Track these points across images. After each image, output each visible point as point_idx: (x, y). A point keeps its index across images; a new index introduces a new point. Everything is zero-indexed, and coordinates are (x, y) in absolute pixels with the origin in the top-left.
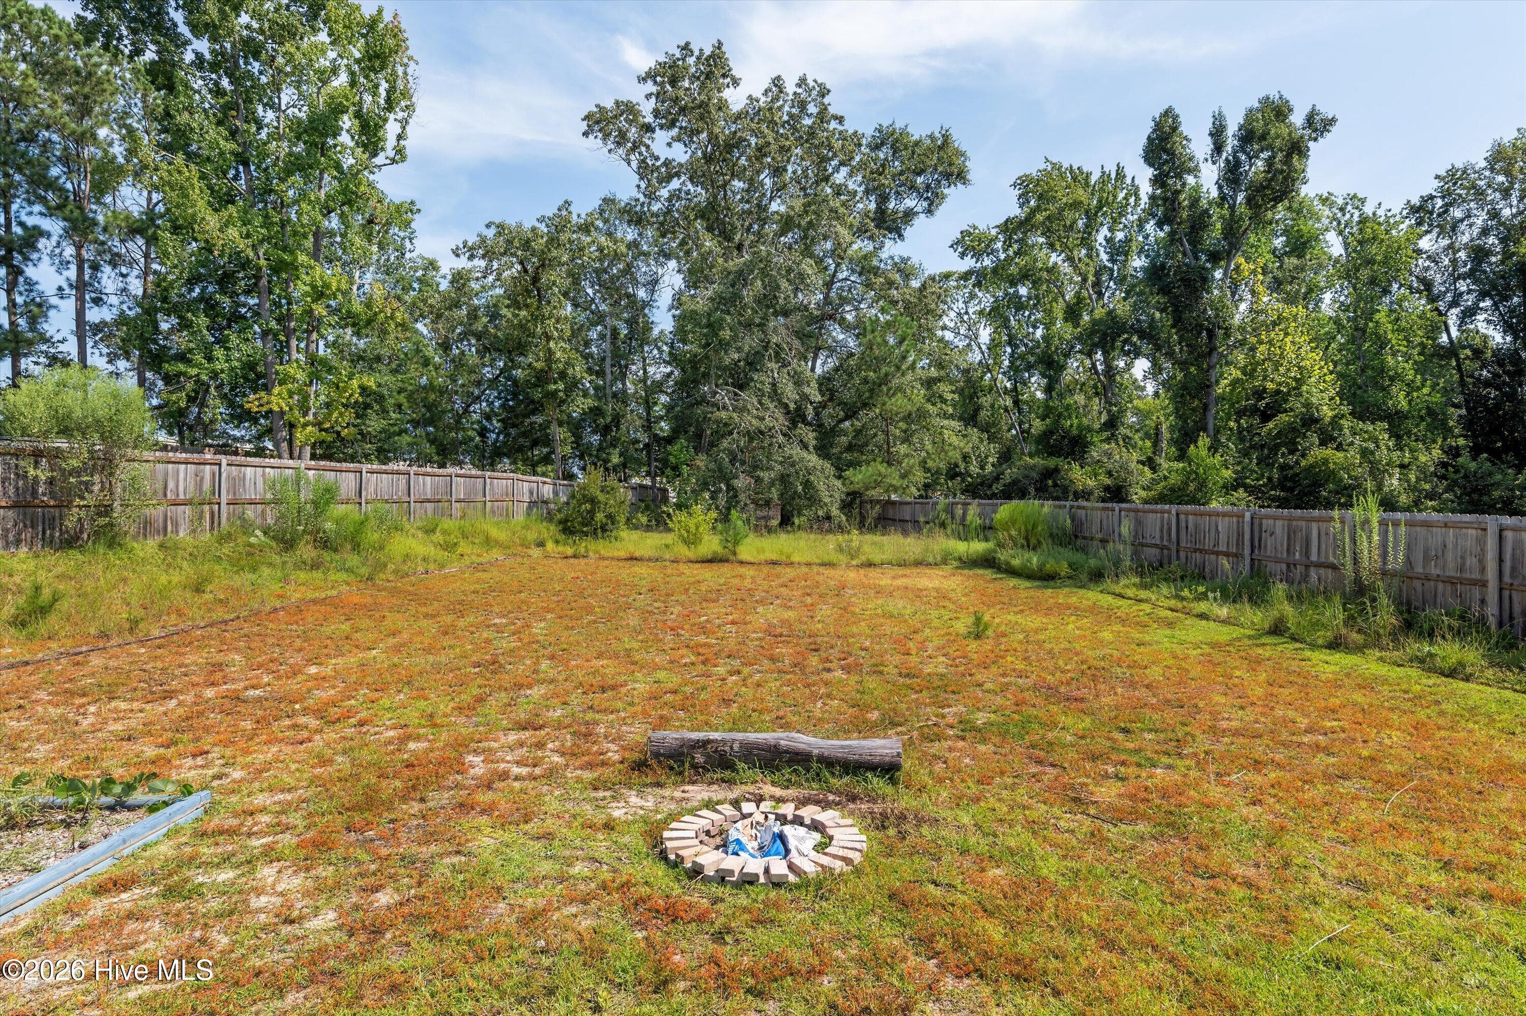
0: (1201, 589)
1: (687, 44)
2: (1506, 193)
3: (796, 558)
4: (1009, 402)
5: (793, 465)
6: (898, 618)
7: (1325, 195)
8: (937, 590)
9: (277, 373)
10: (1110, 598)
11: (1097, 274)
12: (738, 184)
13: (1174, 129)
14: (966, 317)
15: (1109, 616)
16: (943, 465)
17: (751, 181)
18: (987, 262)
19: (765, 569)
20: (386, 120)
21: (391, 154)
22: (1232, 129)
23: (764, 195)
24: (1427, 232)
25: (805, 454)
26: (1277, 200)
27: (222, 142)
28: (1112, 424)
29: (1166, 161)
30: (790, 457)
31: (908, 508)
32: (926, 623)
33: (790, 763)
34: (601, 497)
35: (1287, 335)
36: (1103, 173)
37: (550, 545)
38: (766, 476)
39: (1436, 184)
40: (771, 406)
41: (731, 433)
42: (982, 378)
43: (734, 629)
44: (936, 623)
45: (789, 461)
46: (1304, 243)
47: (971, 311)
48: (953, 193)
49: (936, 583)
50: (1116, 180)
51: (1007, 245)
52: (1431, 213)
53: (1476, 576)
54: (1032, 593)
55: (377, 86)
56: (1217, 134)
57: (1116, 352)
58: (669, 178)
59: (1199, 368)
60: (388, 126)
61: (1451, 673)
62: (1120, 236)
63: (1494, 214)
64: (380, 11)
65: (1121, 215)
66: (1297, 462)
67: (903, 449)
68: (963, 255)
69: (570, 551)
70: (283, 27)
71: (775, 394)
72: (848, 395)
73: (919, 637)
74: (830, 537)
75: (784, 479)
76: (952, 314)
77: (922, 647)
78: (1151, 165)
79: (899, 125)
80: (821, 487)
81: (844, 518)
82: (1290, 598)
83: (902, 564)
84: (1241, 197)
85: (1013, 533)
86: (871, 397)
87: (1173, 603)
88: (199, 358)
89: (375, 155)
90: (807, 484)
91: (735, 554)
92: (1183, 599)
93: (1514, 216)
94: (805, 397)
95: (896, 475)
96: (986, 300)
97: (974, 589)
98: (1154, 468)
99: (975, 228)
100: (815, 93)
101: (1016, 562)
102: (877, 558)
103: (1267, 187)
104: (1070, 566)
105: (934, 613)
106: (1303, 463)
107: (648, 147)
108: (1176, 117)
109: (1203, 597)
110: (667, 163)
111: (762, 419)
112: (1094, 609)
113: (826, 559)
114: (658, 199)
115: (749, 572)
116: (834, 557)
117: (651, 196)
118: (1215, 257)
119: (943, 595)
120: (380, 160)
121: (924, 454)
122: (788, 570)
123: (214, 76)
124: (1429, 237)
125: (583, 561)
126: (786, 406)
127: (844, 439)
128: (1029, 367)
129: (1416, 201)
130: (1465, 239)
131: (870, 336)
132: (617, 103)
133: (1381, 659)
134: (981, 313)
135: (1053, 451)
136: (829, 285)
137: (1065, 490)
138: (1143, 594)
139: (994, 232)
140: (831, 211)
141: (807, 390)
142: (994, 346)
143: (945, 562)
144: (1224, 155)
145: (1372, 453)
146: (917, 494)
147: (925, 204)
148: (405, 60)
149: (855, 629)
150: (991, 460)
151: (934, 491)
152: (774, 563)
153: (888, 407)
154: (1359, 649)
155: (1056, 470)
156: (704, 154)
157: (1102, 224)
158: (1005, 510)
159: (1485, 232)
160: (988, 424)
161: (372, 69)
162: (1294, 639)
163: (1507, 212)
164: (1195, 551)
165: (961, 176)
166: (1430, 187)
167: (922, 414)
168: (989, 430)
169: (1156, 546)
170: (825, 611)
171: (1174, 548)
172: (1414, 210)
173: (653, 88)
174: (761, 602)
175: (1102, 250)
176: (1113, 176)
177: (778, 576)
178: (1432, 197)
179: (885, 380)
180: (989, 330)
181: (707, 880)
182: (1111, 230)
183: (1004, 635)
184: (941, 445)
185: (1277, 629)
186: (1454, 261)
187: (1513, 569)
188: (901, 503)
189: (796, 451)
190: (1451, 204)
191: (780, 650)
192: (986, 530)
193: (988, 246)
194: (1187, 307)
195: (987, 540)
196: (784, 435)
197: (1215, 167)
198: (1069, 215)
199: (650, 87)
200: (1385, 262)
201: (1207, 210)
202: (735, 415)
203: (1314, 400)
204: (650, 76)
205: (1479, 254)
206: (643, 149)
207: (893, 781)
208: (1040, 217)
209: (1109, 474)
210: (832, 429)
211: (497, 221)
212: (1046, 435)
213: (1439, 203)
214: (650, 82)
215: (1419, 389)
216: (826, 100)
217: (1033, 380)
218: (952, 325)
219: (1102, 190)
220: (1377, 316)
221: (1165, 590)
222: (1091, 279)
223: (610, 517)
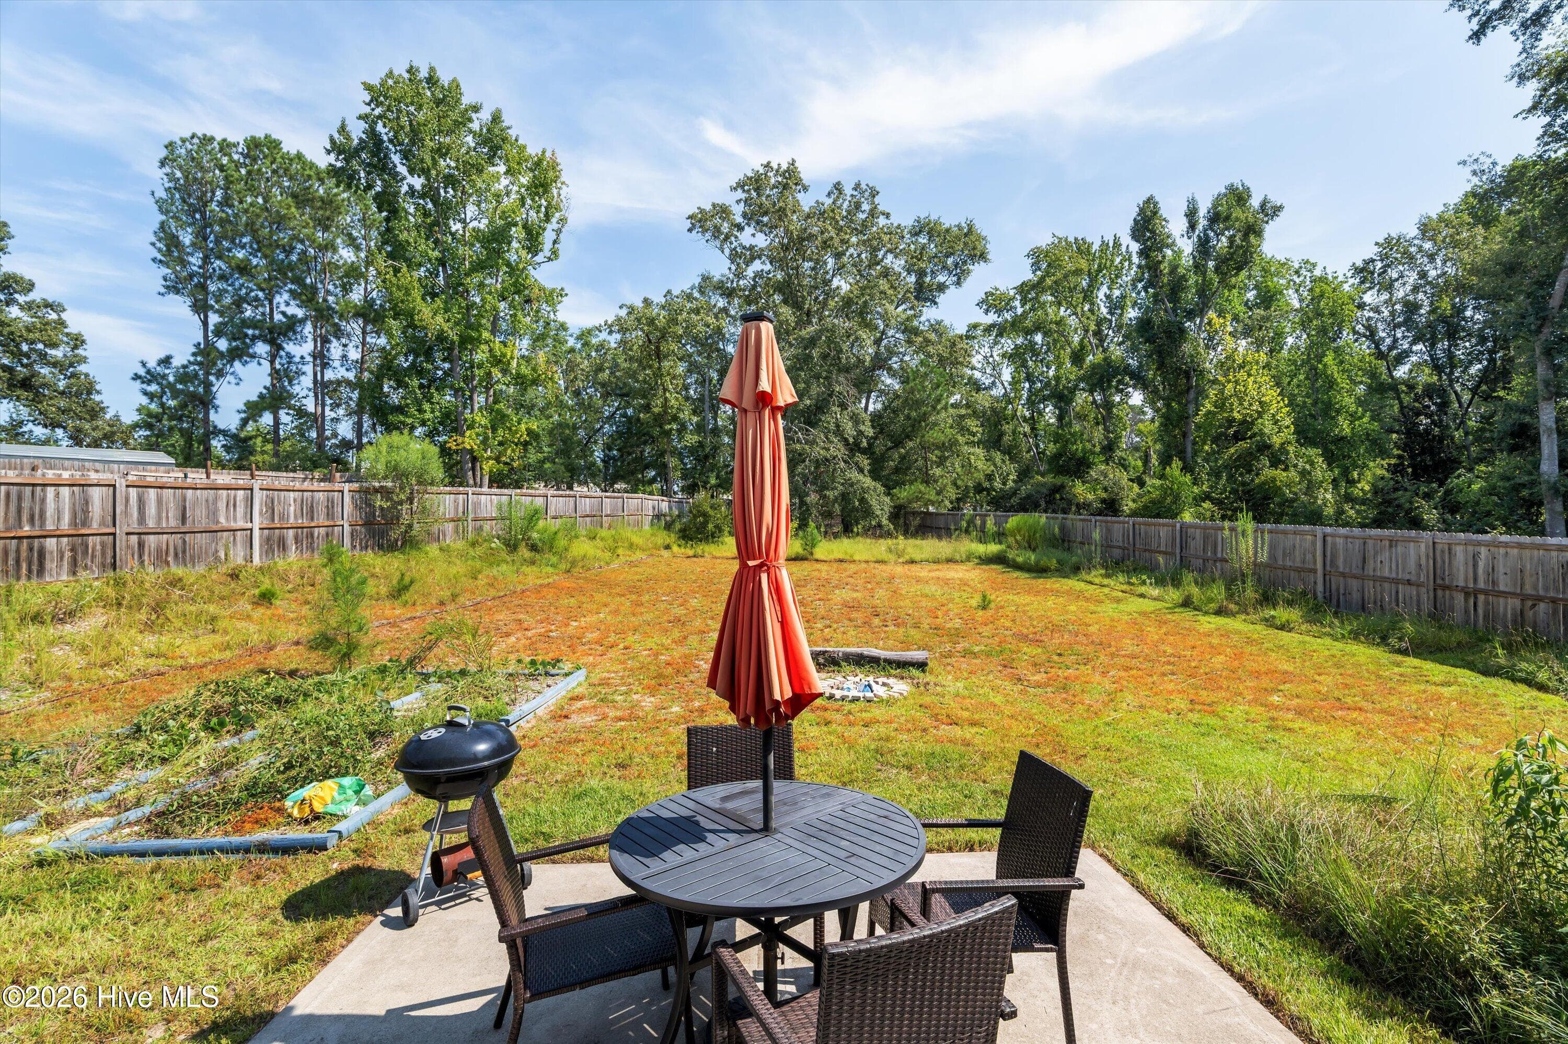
0: (1144, 577)
1: (769, 163)
2: (1432, 257)
3: (857, 558)
4: (1027, 429)
5: (852, 485)
6: (933, 598)
7: (1283, 260)
8: (961, 580)
9: (466, 420)
10: (1082, 584)
11: (1099, 324)
12: (807, 265)
13: (1155, 213)
14: (991, 360)
15: (1079, 595)
16: (970, 484)
17: (817, 262)
18: (1008, 316)
19: (835, 565)
20: (544, 229)
21: (548, 254)
22: (1203, 211)
23: (827, 273)
24: (1370, 288)
25: (861, 477)
26: (1239, 269)
27: (430, 252)
28: (1109, 448)
29: (1149, 238)
30: (850, 479)
31: (942, 518)
32: (951, 600)
33: (869, 662)
34: (712, 513)
35: (1249, 375)
36: (1103, 242)
37: (675, 548)
38: (830, 494)
39: (1376, 249)
40: (835, 440)
41: (804, 461)
42: (1005, 408)
43: (822, 603)
44: (957, 600)
45: (850, 484)
46: (1272, 297)
47: (995, 354)
48: (978, 270)
49: (960, 575)
50: (1114, 247)
51: (1024, 302)
52: (1372, 273)
53: (1311, 566)
54: (1029, 581)
55: (540, 206)
56: (1191, 214)
57: (1113, 390)
58: (753, 259)
59: (1179, 403)
60: (546, 234)
61: (1282, 628)
62: (1117, 293)
63: (1423, 275)
64: (544, 152)
65: (1117, 277)
66: (1253, 480)
67: (938, 471)
68: (987, 312)
69: (691, 552)
70: (473, 166)
71: (839, 431)
72: (896, 428)
73: (945, 608)
74: (882, 541)
75: (844, 497)
76: (980, 357)
77: (946, 613)
78: (1137, 241)
79: (933, 217)
80: (873, 503)
81: (892, 527)
82: (1196, 583)
83: (937, 561)
84: (1211, 264)
85: (1018, 538)
86: (913, 431)
87: (1124, 587)
88: (413, 410)
89: (536, 254)
90: (862, 500)
91: (812, 554)
92: (1132, 584)
93: (1439, 276)
94: (861, 433)
95: (933, 492)
96: (1008, 344)
97: (988, 579)
98: (1142, 484)
99: (997, 289)
100: (867, 194)
101: (1020, 559)
102: (917, 557)
103: (1231, 259)
104: (1058, 562)
105: (956, 595)
106: (1257, 481)
107: (736, 237)
108: (1155, 204)
109: (1144, 583)
110: (751, 248)
111: (828, 450)
112: (1069, 592)
113: (880, 558)
114: (744, 277)
115: (824, 567)
116: (885, 556)
117: (739, 275)
118: (1190, 315)
119: (964, 583)
120: (539, 258)
121: (955, 475)
122: (852, 566)
123: (421, 201)
124: (1369, 293)
125: (702, 560)
126: (846, 440)
127: (891, 463)
128: (1044, 399)
129: (1360, 264)
130: (1401, 294)
131: (912, 384)
132: (714, 205)
133: (1245, 620)
134: (1004, 356)
135: (1061, 470)
136: (878, 342)
137: (1070, 502)
138: (1106, 581)
139: (1012, 293)
140: (881, 292)
141: (862, 428)
142: (1015, 382)
143: (968, 559)
144: (1197, 232)
145: (1309, 473)
146: (950, 506)
147: (955, 279)
148: (559, 185)
149: (902, 604)
150: (1011, 477)
151: (965, 503)
152: (841, 561)
153: (926, 438)
154: (1233, 614)
155: (1062, 487)
156: (782, 245)
157: (1102, 284)
158: (1014, 521)
159: (1416, 289)
160: (1009, 446)
161: (537, 194)
162: (1195, 609)
163: (1433, 273)
164: (1145, 550)
165: (983, 257)
166: (1371, 251)
167: (954, 443)
168: (1011, 452)
169: (1119, 547)
170: (881, 593)
171: (1131, 549)
172: (1358, 271)
173: (743, 196)
174: (836, 587)
175: (1102, 305)
176: (1111, 244)
177: (845, 570)
178: (1373, 261)
179: (924, 417)
180: (1010, 369)
181: (836, 700)
182: (1110, 288)
183: (1002, 607)
184: (968, 467)
185: (1187, 603)
186: (1393, 313)
187: (1332, 561)
188: (937, 514)
189: (854, 475)
190: (1389, 266)
191: (854, 615)
192: (1000, 536)
193: (1007, 304)
194: (1170, 354)
195: (1000, 543)
196: (845, 462)
197: (1190, 242)
198: (1073, 280)
199: (740, 194)
200: (1332, 314)
201: (1184, 275)
202: (807, 447)
203: (1266, 431)
204: (740, 185)
205: (1411, 308)
206: (733, 239)
207: (924, 671)
208: (1049, 281)
209: (1105, 489)
210: (883, 455)
211: (628, 304)
212: (1057, 456)
213: (1379, 265)
214: (740, 191)
215: (1360, 418)
216: (877, 200)
217: (1047, 410)
218: (979, 366)
219: (1101, 257)
220: (1325, 359)
221: (1121, 579)
222: (1093, 327)
223: (717, 527)
